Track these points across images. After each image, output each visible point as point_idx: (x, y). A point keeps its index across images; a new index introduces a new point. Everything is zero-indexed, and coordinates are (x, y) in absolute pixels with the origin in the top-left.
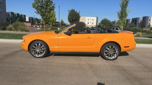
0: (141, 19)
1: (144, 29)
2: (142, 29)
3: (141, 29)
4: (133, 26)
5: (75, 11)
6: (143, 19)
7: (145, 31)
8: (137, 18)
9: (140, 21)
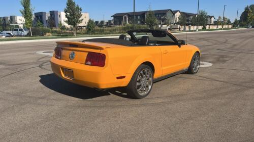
0: (48, 15)
1: (54, 29)
2: (52, 29)
3: (50, 30)
4: (39, 25)
6: (51, 15)
7: (56, 32)
8: (42, 13)
9: (47, 18)
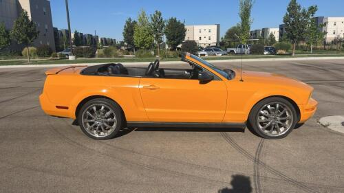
5: (177, 20)
